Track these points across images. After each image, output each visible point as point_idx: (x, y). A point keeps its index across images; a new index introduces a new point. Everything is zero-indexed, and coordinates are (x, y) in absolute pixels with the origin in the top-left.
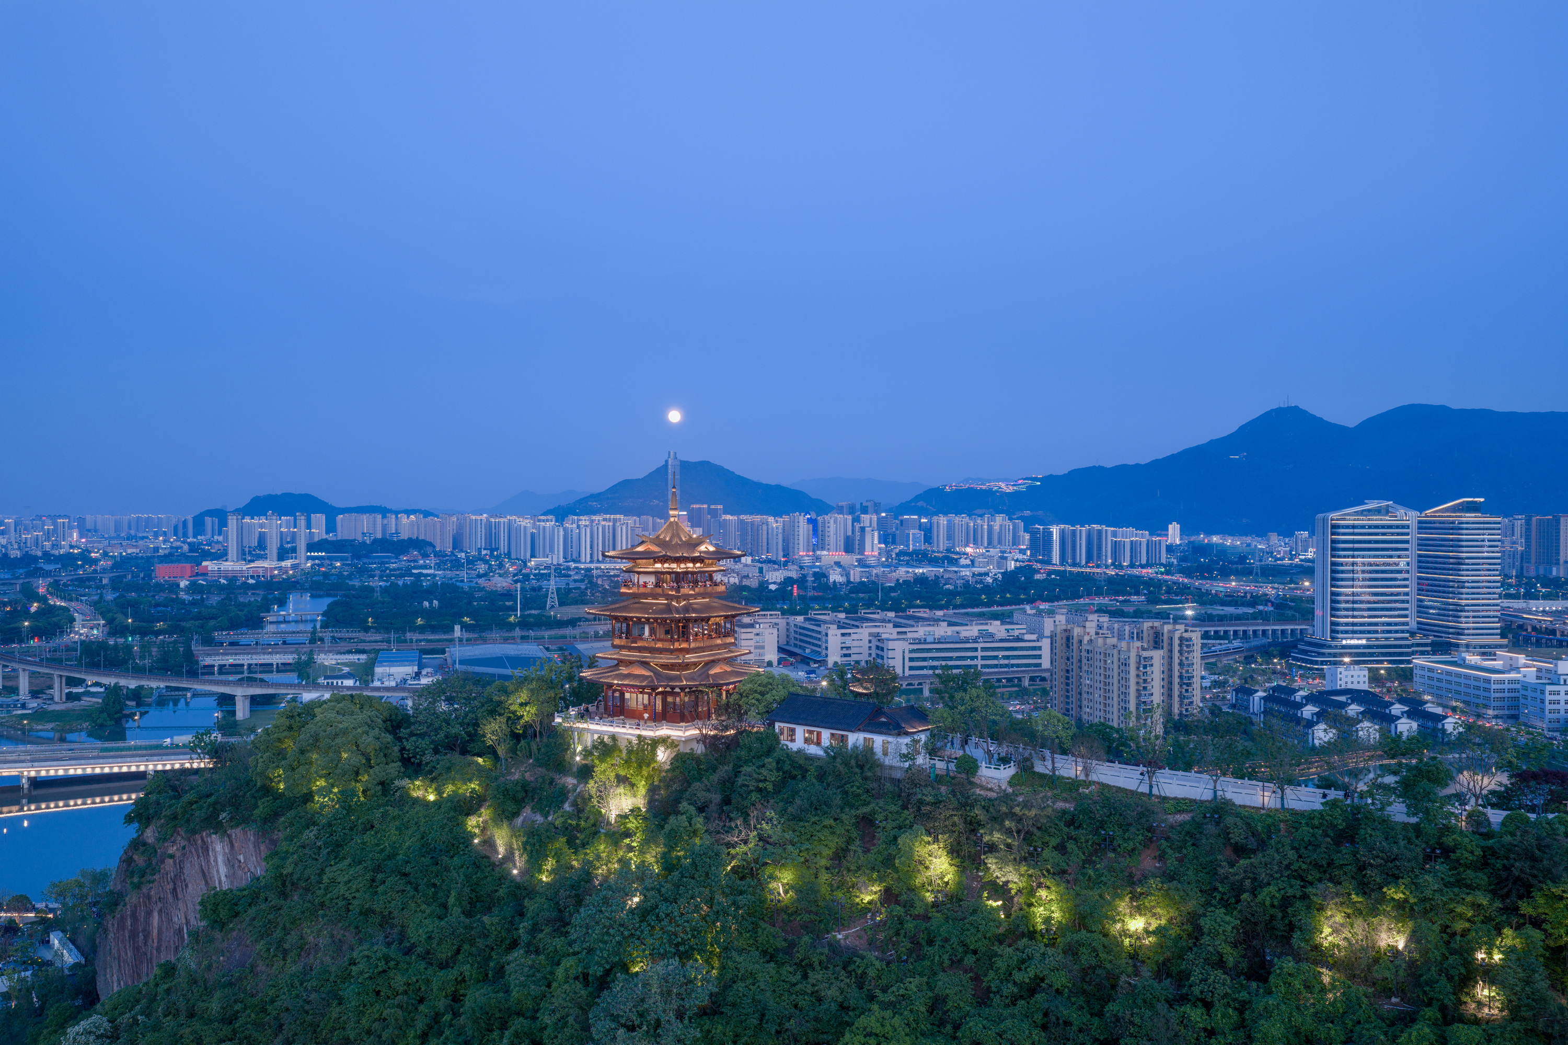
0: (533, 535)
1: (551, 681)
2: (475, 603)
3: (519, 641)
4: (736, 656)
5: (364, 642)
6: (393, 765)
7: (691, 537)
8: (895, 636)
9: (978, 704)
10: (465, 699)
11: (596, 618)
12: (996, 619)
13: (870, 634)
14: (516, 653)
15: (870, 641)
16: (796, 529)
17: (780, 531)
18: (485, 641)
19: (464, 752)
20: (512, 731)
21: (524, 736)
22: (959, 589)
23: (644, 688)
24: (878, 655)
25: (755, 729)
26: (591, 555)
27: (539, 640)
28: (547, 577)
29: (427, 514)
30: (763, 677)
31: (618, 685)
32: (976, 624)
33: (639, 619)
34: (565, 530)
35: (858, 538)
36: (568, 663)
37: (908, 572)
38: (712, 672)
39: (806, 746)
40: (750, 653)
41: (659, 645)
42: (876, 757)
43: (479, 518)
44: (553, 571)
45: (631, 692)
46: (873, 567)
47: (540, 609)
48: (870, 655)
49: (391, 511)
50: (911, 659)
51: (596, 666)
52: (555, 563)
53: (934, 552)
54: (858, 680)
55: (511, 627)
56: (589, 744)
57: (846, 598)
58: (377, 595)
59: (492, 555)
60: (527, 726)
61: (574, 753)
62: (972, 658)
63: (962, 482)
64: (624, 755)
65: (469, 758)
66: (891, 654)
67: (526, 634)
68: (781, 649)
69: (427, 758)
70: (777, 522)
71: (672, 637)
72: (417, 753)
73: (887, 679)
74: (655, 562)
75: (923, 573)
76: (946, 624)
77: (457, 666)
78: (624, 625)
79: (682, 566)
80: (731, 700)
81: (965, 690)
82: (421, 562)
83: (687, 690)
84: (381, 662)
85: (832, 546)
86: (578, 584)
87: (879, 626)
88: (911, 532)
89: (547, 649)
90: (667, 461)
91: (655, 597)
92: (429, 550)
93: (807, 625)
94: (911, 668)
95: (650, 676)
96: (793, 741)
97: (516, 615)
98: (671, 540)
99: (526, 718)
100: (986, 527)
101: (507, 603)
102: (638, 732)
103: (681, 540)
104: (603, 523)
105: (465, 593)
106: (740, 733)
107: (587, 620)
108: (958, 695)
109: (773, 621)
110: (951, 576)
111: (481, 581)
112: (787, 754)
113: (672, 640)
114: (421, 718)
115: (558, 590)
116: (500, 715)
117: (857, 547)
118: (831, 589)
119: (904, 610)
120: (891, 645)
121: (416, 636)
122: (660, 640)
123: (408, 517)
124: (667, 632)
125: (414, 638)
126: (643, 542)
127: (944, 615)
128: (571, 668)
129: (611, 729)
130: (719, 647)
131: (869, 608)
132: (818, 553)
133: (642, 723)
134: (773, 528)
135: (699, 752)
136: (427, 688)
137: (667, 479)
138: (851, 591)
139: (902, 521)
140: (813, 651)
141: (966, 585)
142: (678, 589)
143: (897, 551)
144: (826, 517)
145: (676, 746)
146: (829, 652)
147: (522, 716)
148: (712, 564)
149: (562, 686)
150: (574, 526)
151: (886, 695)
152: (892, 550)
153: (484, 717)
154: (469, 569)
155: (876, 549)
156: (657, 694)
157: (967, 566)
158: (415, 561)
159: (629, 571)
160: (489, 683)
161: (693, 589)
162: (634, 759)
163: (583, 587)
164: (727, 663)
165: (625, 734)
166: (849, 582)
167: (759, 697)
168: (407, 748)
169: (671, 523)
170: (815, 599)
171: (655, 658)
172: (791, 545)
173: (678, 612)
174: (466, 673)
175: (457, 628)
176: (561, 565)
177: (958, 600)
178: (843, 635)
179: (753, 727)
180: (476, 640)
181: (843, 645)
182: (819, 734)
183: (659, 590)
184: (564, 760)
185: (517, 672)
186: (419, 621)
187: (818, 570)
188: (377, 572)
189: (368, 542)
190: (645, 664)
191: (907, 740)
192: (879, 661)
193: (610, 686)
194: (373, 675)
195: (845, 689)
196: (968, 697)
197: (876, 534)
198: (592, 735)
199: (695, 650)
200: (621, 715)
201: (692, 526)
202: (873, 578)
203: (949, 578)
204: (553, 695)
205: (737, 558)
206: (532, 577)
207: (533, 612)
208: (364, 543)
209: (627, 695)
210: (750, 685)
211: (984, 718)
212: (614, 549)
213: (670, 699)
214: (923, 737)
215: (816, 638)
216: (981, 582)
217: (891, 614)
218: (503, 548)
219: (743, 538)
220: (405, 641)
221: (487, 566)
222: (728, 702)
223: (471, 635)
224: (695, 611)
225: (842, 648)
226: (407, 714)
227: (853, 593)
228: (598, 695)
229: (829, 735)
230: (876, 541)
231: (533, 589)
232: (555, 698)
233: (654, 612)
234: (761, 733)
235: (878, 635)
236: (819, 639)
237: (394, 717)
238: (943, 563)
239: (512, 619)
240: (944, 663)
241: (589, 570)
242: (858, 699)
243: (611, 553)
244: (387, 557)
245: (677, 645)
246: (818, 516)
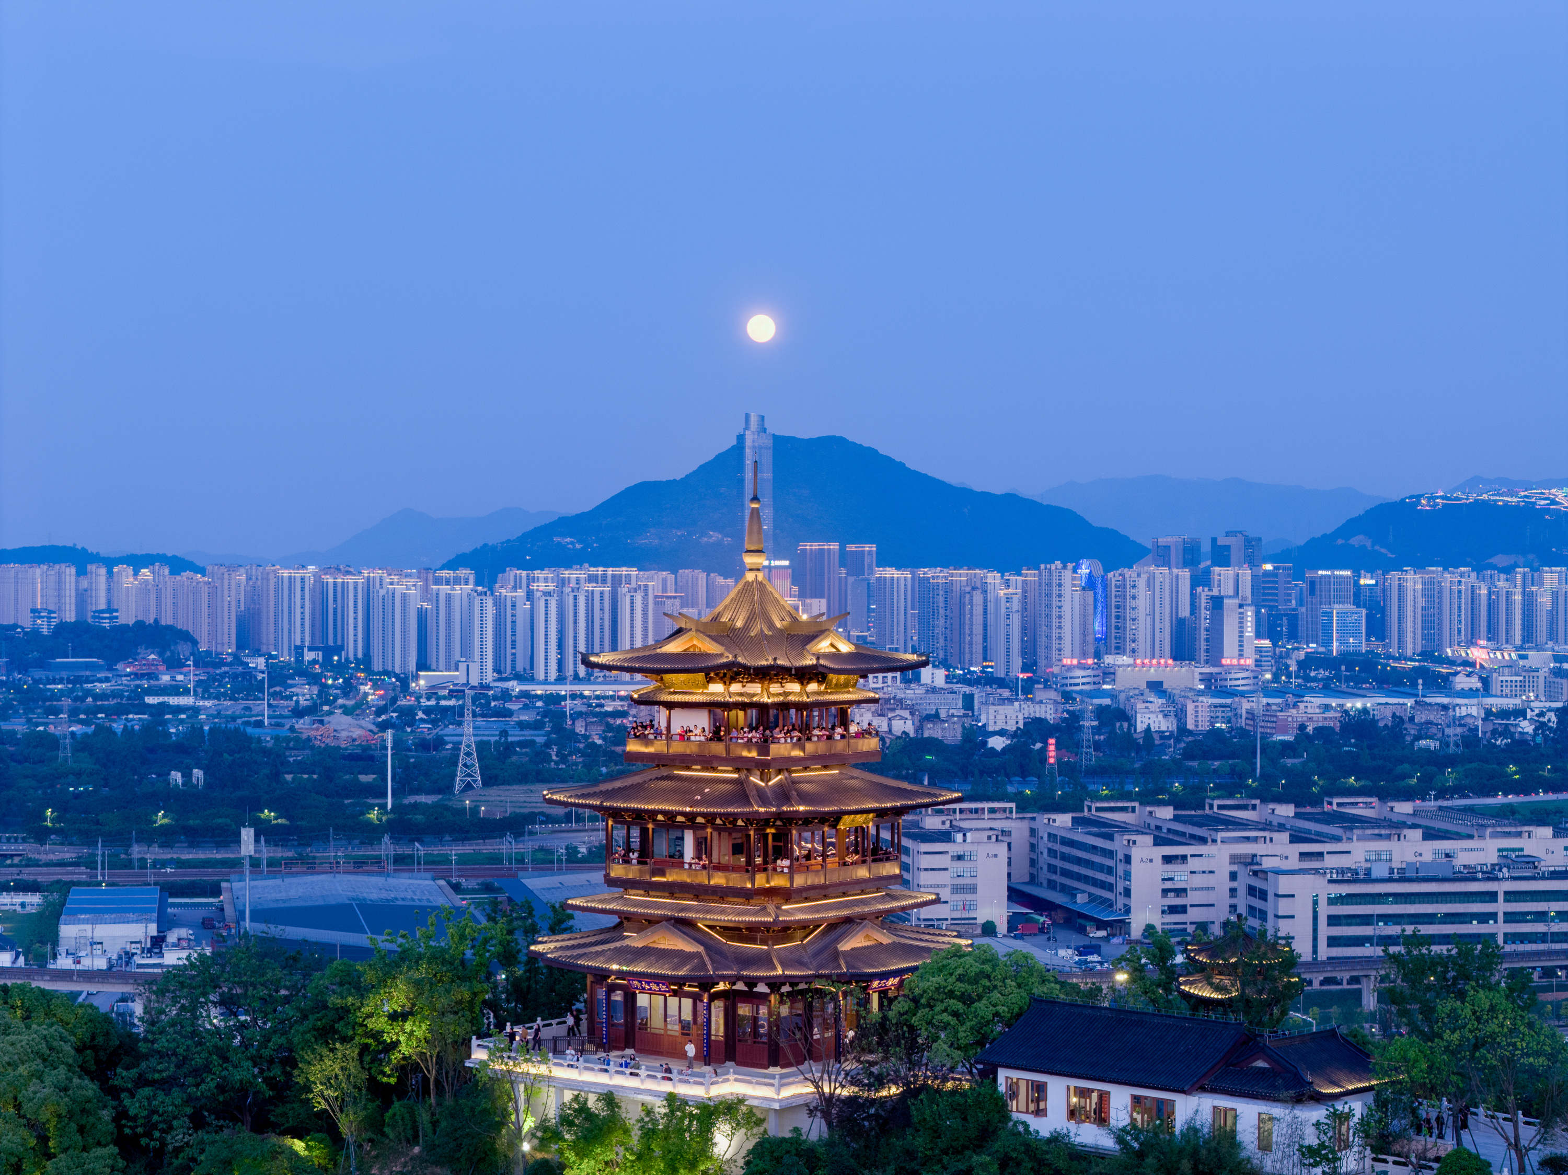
0: (422, 616)
1: (463, 962)
2: (289, 777)
3: (391, 867)
4: (903, 909)
5: (37, 864)
6: (100, 1151)
7: (795, 620)
8: (1294, 863)
9: (1493, 1027)
10: (263, 999)
11: (572, 815)
12: (1541, 823)
13: (1234, 859)
14: (384, 895)
15: (1233, 876)
16: (1055, 603)
17: (1016, 605)
18: (311, 866)
19: (262, 1126)
20: (372, 1080)
21: (400, 1090)
22: (1452, 749)
23: (681, 981)
24: (1251, 909)
25: (949, 1085)
26: (560, 664)
27: (437, 867)
28: (454, 715)
29: (178, 565)
30: (969, 960)
31: (621, 974)
32: (1494, 835)
33: (671, 815)
34: (499, 603)
35: (1205, 624)
36: (502, 920)
37: (1327, 707)
38: (845, 946)
39: (1072, 1125)
40: (937, 901)
41: (718, 880)
42: (1244, 1154)
43: (298, 574)
44: (469, 702)
45: (651, 993)
46: (1243, 694)
47: (439, 791)
48: (1233, 907)
49: (96, 559)
50: (1333, 920)
51: (569, 929)
52: (474, 681)
53: (1390, 657)
54: (1201, 968)
55: (371, 833)
56: (552, 1113)
57: (1176, 769)
58: (65, 754)
59: (327, 663)
60: (407, 1068)
61: (517, 1133)
62: (1484, 918)
63: (1460, 488)
64: (635, 1139)
65: (274, 1139)
66: (1284, 907)
67: (407, 851)
68: (1015, 895)
69: (177, 1137)
70: (1007, 584)
71: (749, 862)
72: (154, 1126)
73: (1271, 966)
74: (709, 680)
75: (1365, 711)
76: (1418, 833)
77: (247, 924)
78: (635, 833)
79: (775, 688)
80: (891, 1014)
81: (1461, 995)
82: (166, 678)
83: (786, 989)
84: (74, 912)
85: (1143, 643)
86: (528, 734)
87: (1255, 839)
88: (1336, 609)
89: (456, 888)
90: (741, 438)
91: (709, 762)
92: (184, 649)
93: (1080, 836)
94: (1333, 942)
95: (697, 955)
96: (1040, 1112)
97: (383, 807)
98: (747, 627)
99: (404, 1049)
100: (1518, 598)
101: (363, 778)
102: (667, 1087)
103: (771, 626)
104: (590, 587)
105: (266, 752)
106: (911, 1093)
107: (550, 819)
108: (1445, 1006)
109: (998, 825)
110: (1432, 717)
111: (303, 724)
112: (1027, 1146)
113: (750, 869)
114: (162, 1043)
115: (482, 747)
116: (345, 1040)
117: (1203, 645)
118: (1138, 748)
119: (1316, 801)
120: (1285, 884)
121: (154, 853)
122: (720, 868)
123: (136, 573)
124: (737, 849)
125: (150, 858)
126: (679, 632)
127: (1415, 813)
128: (510, 932)
129: (603, 1079)
130: (862, 885)
131: (1231, 795)
132: (1109, 659)
133: (675, 1065)
134: (997, 599)
135: (814, 1137)
136: (175, 975)
137: (741, 481)
138: (1189, 754)
139: (1312, 584)
140: (1093, 898)
141: (1470, 739)
142: (763, 747)
143: (1301, 655)
144: (1127, 572)
145: (759, 1122)
146: (1134, 902)
147: (395, 1044)
148: (846, 685)
149: (489, 976)
150: (521, 593)
151: (1269, 1004)
152: (1288, 654)
153: (307, 1045)
154: (274, 695)
155: (1249, 651)
156: (713, 997)
157: (1470, 693)
158: (151, 676)
159: (645, 701)
160: (320, 966)
161: (800, 744)
162: (658, 1151)
163: (540, 740)
164: (883, 926)
165: (638, 1091)
166: (1182, 730)
167: (959, 1006)
168: (132, 1112)
169: (748, 584)
170: (1099, 773)
171: (708, 911)
172: (1042, 641)
173: (763, 798)
174: (265, 940)
175: (247, 834)
176: (488, 687)
177: (1450, 776)
178: (1167, 859)
179: (945, 1080)
180: (289, 863)
181: (1168, 885)
182: (1104, 1097)
183: (718, 748)
184: (494, 1151)
185: (384, 942)
186: (161, 818)
187: (1107, 701)
188: (66, 702)
189: (45, 631)
190: (684, 925)
191: (1317, 1113)
192: (1254, 922)
193: (602, 976)
194: (55, 942)
195: (1168, 990)
196: (1468, 1011)
197: (1250, 614)
198: (560, 1092)
199: (804, 894)
200: (627, 1046)
201: (802, 595)
202: (1242, 722)
203: (1429, 723)
204: (467, 996)
205: (909, 671)
206: (420, 715)
207: (423, 799)
208: (36, 632)
209: (642, 1000)
210: (938, 979)
211: (1508, 1062)
212: (614, 648)
213: (744, 1010)
214: (1357, 1107)
215: (1102, 868)
216: (1506, 732)
217: (1286, 811)
218: (353, 646)
219: (925, 620)
220: (129, 864)
221: (315, 690)
222: (885, 1018)
223: (279, 853)
224: (804, 798)
225: (1165, 892)
226: (130, 1035)
227: (1192, 757)
228: (574, 998)
229: (1128, 1101)
230: (1249, 632)
231: (424, 745)
232: (471, 1002)
233: (705, 801)
234: (964, 1094)
235: (1252, 860)
236: (1110, 871)
237: (100, 1040)
238: (1414, 684)
239: (373, 815)
240: (1409, 930)
241: (556, 699)
242: (1201, 1014)
243: (604, 658)
244: (87, 666)
245: (761, 881)
246: (1107, 570)
